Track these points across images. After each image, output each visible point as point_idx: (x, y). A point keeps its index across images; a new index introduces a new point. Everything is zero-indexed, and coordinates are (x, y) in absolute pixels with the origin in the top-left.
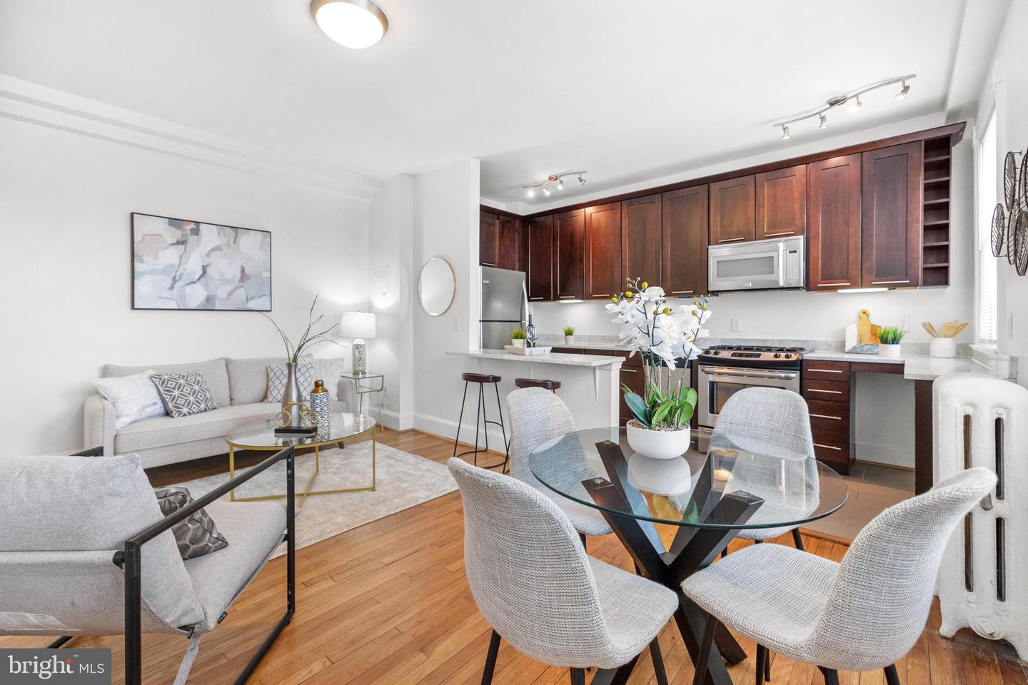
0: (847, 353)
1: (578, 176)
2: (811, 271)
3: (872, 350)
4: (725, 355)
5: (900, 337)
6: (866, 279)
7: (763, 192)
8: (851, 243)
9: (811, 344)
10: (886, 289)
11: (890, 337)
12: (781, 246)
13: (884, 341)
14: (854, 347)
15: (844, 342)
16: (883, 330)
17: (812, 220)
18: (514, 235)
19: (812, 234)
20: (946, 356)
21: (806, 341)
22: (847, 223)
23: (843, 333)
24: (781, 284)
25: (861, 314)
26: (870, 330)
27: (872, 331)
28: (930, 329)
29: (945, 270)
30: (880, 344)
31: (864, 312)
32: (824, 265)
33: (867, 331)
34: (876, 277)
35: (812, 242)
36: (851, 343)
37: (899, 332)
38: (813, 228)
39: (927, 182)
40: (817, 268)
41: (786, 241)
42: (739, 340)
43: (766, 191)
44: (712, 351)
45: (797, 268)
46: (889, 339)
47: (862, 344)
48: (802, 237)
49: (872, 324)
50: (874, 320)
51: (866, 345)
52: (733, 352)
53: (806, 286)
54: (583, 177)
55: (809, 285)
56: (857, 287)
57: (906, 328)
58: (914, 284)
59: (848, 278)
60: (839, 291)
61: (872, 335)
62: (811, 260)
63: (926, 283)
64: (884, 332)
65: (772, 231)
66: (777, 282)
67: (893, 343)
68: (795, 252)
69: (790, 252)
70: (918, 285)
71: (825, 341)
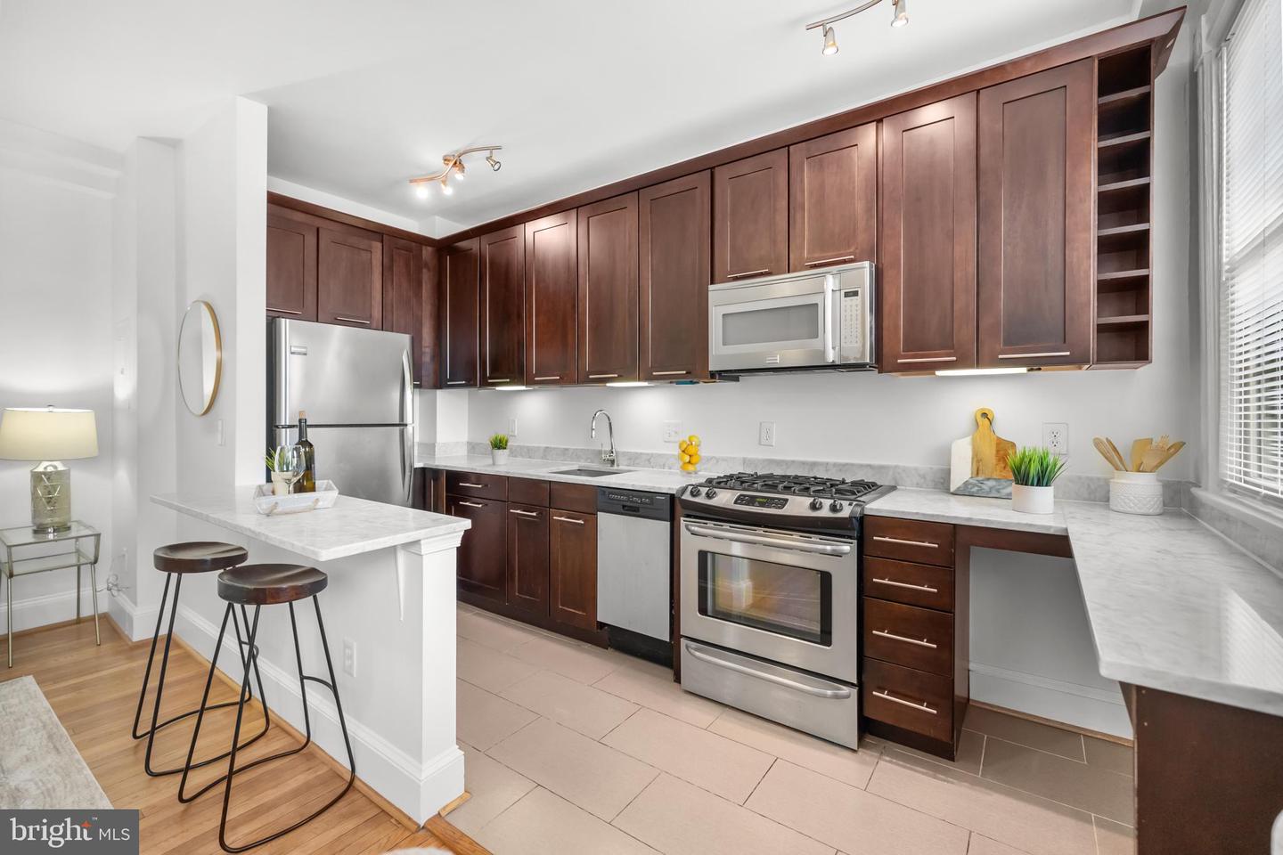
0: (953, 494)
1: (487, 153)
2: (885, 333)
3: (998, 491)
4: (725, 499)
5: (1053, 472)
6: (985, 350)
7: (802, 181)
8: (958, 275)
9: (891, 473)
10: (1023, 370)
11: (1034, 469)
12: (830, 283)
13: (1022, 478)
14: (966, 484)
15: (948, 472)
16: (1019, 455)
17: (887, 231)
18: (419, 271)
19: (886, 260)
20: (1142, 511)
21: (882, 467)
22: (951, 236)
23: (945, 454)
24: (831, 357)
25: (980, 419)
26: (994, 452)
27: (998, 451)
28: (1109, 451)
29: (1142, 330)
30: (1014, 484)
31: (985, 415)
32: (910, 321)
33: (989, 453)
34: (1005, 344)
35: (888, 276)
36: (961, 472)
37: (1051, 459)
38: (888, 246)
39: (1103, 144)
40: (897, 327)
41: (839, 272)
42: (771, 462)
43: (807, 178)
44: (704, 490)
45: (859, 326)
46: (1033, 474)
47: (980, 478)
48: (866, 264)
49: (998, 438)
50: (1004, 430)
51: (988, 479)
52: (739, 493)
53: (877, 362)
54: (497, 156)
55: (881, 361)
56: (970, 366)
57: (1062, 448)
58: (1078, 360)
59: (952, 347)
60: (939, 373)
61: (999, 460)
62: (886, 309)
63: (1104, 358)
64: (1022, 460)
65: (816, 255)
66: (823, 353)
67: (1039, 484)
68: (855, 294)
69: (847, 295)
70: (1088, 362)
71: (916, 469)
